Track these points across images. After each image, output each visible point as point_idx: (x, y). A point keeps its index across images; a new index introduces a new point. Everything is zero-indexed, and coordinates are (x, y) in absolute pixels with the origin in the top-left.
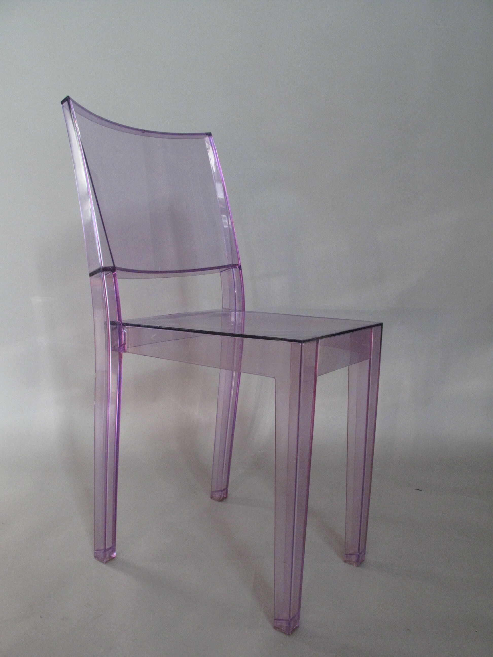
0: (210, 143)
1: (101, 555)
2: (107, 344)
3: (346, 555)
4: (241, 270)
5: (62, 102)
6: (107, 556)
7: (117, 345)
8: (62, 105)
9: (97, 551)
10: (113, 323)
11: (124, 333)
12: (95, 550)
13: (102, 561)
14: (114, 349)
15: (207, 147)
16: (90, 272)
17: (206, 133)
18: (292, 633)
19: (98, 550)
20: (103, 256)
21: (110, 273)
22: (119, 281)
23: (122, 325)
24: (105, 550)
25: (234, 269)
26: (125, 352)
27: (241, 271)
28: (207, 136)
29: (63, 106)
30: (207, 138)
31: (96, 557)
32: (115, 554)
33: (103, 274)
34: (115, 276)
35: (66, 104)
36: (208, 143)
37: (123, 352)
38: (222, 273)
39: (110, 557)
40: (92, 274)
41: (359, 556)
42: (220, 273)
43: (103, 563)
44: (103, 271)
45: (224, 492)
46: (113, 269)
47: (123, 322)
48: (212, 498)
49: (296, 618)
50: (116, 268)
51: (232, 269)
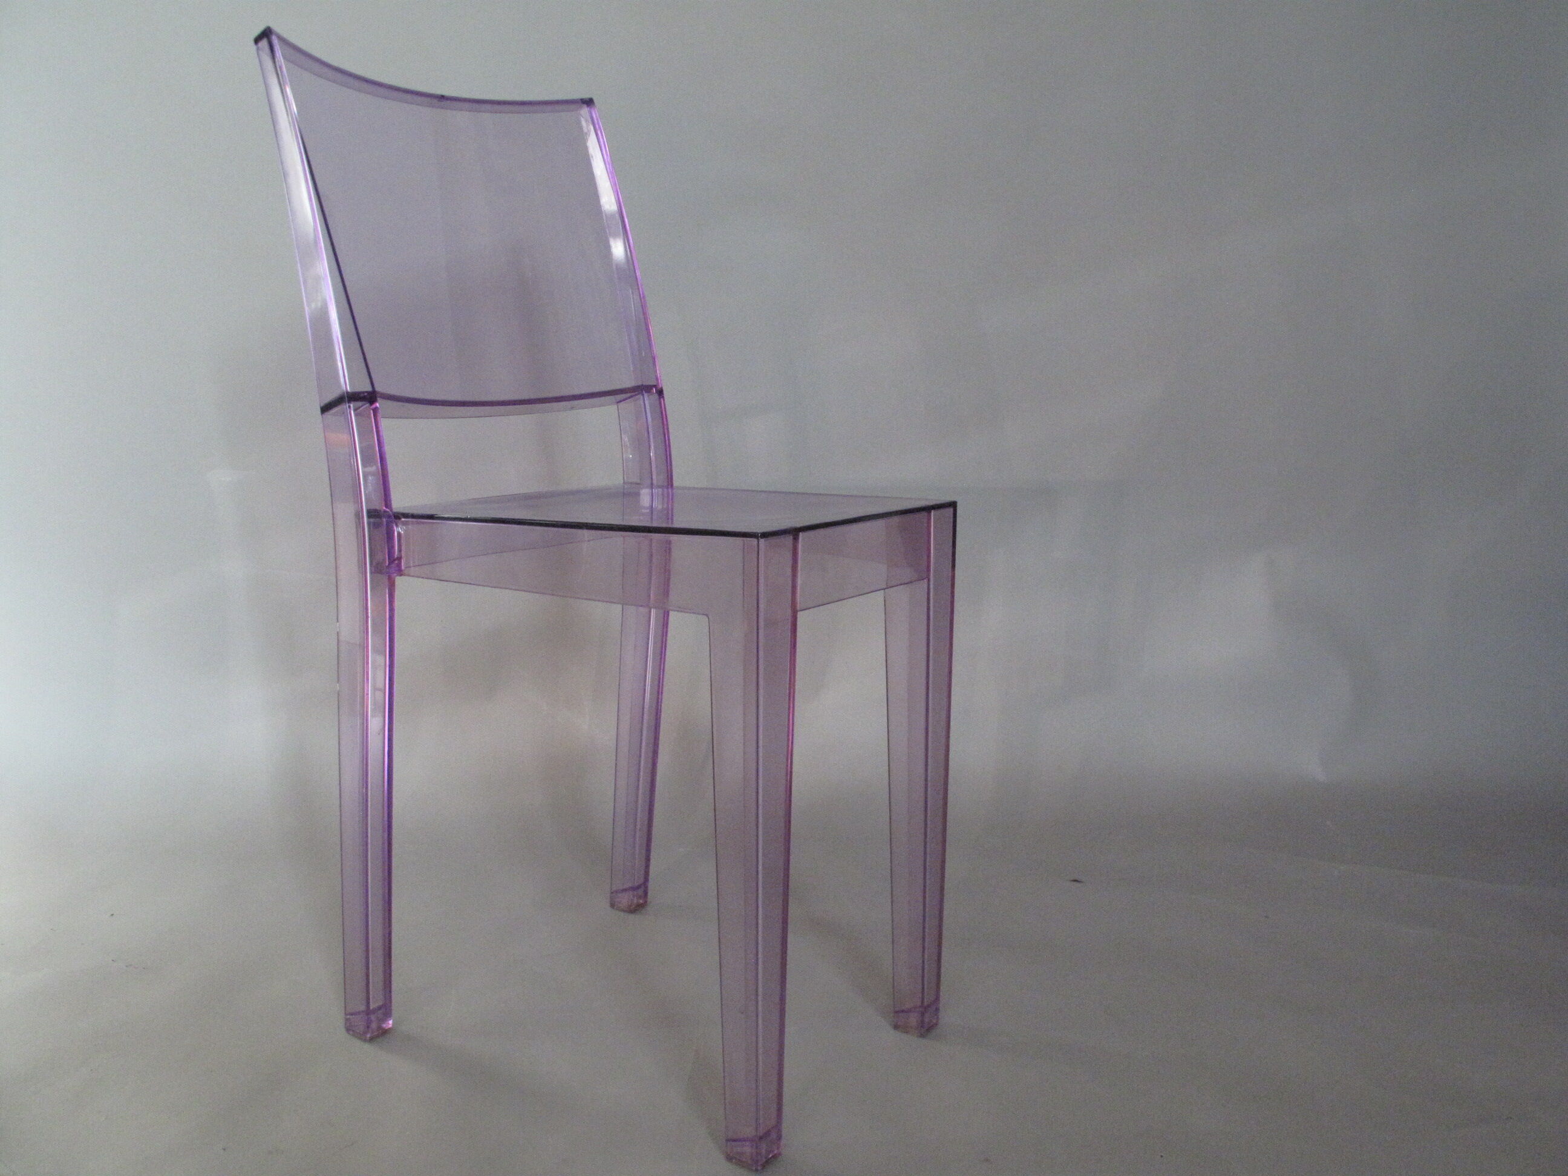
0: (590, 120)
1: (359, 1022)
2: (360, 558)
3: (896, 1012)
4: (663, 397)
5: (257, 40)
6: (374, 1025)
7: (384, 560)
8: (254, 47)
9: (349, 1015)
10: (373, 514)
11: (399, 534)
12: (346, 1014)
13: (361, 1037)
14: (377, 569)
15: (585, 130)
16: (322, 405)
17: (582, 100)
18: (764, 1166)
19: (352, 1014)
20: (348, 371)
21: (365, 406)
22: (384, 423)
23: (393, 517)
24: (368, 1012)
25: (646, 395)
26: (401, 575)
27: (664, 400)
28: (585, 106)
29: (258, 49)
30: (585, 111)
31: (348, 1030)
32: (391, 1022)
33: (349, 407)
34: (375, 410)
35: (264, 43)
36: (586, 121)
37: (395, 575)
38: (622, 405)
39: (379, 1028)
40: (325, 409)
41: (923, 1014)
42: (616, 406)
43: (365, 1040)
44: (349, 402)
45: (641, 892)
46: (370, 397)
47: (395, 510)
48: (612, 905)
49: (774, 1136)
50: (378, 395)
51: (643, 395)
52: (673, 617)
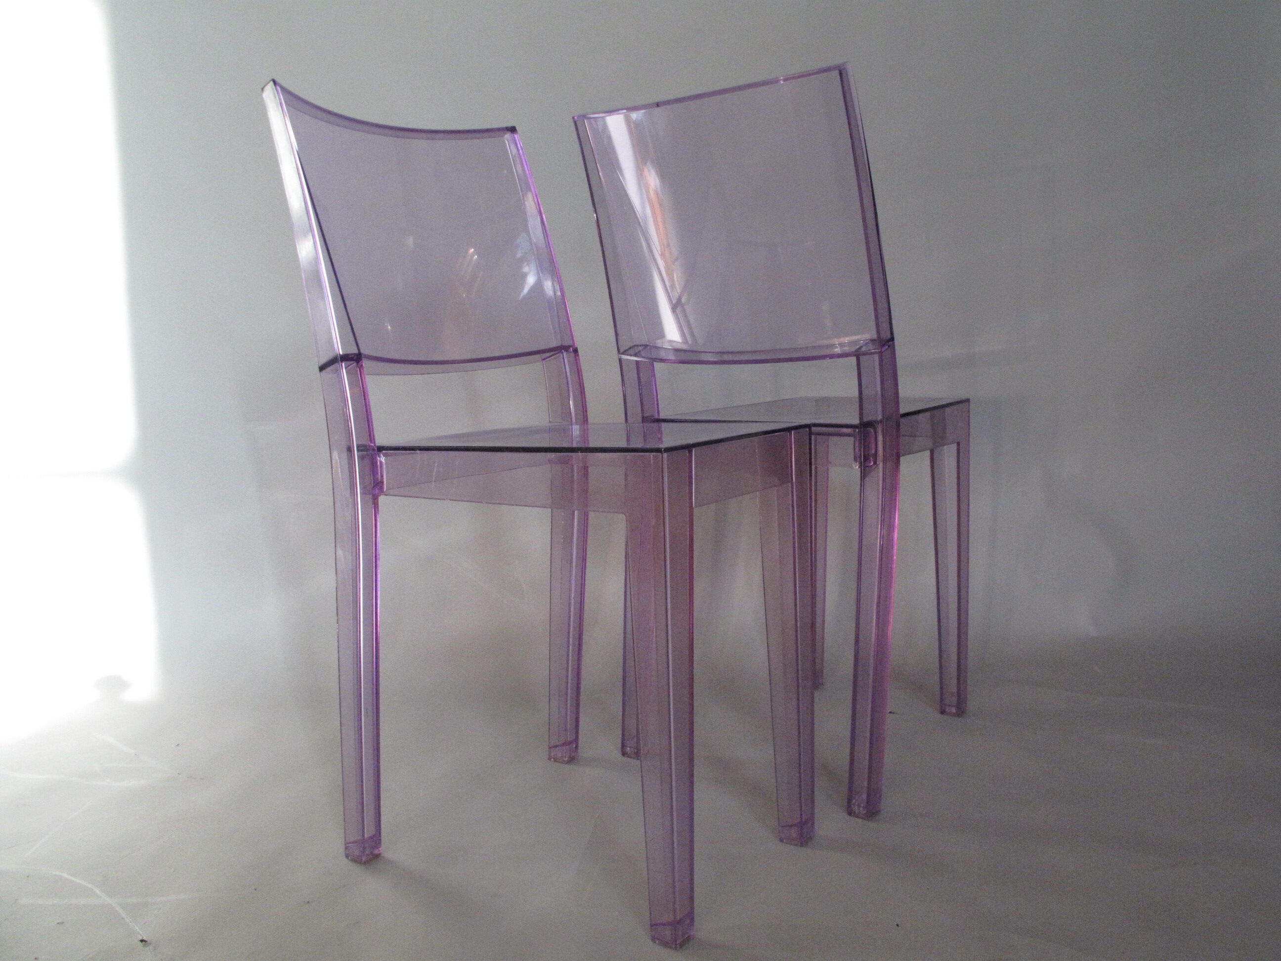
0: (513, 144)
1: (355, 850)
3: (781, 828)
4: (578, 354)
5: (263, 88)
6: (368, 851)
7: (370, 484)
9: (348, 843)
10: (361, 448)
11: (381, 462)
12: (345, 843)
13: (357, 861)
14: (365, 491)
16: (320, 365)
17: (507, 128)
18: (681, 945)
19: (350, 843)
20: (340, 338)
21: (353, 365)
22: (368, 378)
23: (376, 450)
24: (363, 841)
25: (565, 354)
26: (383, 495)
27: (579, 356)
28: (509, 132)
30: (508, 136)
31: (347, 856)
32: (381, 848)
33: (341, 365)
34: (361, 367)
36: (510, 144)
37: (380, 496)
38: (546, 361)
39: (373, 853)
40: (322, 368)
41: (802, 828)
42: (542, 363)
43: (361, 863)
44: (342, 361)
45: (571, 745)
46: (357, 358)
47: (377, 444)
48: (550, 758)
49: (688, 921)
50: (363, 356)
51: (562, 353)
52: (592, 515)
